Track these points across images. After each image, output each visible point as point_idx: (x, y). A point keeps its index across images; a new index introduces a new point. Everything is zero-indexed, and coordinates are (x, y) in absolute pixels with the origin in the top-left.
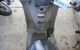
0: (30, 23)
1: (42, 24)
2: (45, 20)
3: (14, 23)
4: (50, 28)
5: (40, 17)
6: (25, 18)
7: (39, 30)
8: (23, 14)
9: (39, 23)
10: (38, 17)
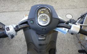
0: (30, 45)
1: (44, 46)
2: (46, 42)
3: (13, 44)
4: (52, 49)
5: (41, 40)
6: (25, 38)
7: (40, 52)
8: (22, 34)
9: (40, 45)
10: (39, 40)
